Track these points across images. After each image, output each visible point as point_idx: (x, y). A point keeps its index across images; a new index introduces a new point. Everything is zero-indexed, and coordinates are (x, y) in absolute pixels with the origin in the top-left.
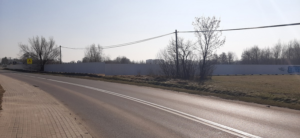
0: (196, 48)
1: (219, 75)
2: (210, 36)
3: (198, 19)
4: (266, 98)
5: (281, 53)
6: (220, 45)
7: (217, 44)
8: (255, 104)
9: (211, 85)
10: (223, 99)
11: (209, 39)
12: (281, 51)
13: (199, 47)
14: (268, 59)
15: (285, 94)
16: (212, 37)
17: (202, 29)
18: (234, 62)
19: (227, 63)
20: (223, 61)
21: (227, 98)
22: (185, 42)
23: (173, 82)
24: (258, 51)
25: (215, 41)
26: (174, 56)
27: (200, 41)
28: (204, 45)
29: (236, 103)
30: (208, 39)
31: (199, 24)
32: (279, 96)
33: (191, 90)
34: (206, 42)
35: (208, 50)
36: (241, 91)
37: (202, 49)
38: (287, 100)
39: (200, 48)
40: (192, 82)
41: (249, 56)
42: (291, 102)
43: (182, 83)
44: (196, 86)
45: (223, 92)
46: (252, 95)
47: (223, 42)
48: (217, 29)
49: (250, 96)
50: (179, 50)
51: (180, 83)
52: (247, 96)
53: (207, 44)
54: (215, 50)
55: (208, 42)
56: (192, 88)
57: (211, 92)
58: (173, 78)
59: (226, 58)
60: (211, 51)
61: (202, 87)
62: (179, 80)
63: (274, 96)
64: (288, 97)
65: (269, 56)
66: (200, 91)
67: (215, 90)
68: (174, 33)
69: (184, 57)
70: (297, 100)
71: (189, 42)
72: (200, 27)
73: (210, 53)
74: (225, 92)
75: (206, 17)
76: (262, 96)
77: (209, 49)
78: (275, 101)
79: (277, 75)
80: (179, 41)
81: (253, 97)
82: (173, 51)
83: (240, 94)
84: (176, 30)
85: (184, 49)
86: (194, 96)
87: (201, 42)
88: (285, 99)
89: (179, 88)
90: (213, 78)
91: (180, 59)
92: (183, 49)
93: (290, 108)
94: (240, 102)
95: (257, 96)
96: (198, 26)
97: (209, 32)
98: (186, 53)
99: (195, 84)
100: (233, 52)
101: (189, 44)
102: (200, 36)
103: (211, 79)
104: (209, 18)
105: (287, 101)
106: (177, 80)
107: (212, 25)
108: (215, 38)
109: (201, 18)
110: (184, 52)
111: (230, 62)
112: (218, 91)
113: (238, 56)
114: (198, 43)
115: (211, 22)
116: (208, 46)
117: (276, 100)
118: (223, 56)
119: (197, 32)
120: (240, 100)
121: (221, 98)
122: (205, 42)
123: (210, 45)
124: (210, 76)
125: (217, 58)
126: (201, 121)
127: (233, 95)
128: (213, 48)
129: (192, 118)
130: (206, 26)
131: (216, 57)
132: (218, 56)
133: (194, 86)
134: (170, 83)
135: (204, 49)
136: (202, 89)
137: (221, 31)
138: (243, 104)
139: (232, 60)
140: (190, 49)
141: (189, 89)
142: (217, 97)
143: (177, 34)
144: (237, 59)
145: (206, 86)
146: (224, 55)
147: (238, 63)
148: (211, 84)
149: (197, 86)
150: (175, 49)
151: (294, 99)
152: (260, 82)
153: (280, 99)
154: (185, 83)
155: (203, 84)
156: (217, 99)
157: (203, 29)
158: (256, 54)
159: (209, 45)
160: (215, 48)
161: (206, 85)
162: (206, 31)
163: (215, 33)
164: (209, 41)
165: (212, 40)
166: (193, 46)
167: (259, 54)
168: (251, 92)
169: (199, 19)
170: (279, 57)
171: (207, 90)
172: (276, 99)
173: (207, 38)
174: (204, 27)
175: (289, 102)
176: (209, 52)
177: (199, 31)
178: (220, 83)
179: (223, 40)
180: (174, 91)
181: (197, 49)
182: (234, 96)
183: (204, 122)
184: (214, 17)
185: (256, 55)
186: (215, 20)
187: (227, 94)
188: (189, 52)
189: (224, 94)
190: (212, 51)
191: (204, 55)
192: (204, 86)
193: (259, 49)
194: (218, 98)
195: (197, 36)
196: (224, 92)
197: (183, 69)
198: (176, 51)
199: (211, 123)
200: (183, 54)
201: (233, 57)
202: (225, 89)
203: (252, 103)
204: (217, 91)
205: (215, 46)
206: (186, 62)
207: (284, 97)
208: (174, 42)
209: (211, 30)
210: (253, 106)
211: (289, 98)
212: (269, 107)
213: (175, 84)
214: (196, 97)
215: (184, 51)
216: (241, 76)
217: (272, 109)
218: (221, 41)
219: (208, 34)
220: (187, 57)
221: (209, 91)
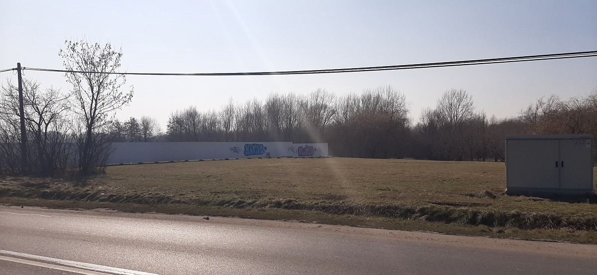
0: (70, 106)
1: (122, 164)
2: (101, 83)
3: (72, 45)
4: (206, 203)
5: (234, 122)
6: (121, 102)
7: (117, 101)
8: (185, 216)
9: (102, 186)
10: (124, 214)
11: (99, 89)
12: (235, 119)
13: (77, 105)
14: (214, 132)
15: (236, 193)
16: (105, 85)
17: (84, 67)
18: (155, 137)
19: (139, 139)
20: (133, 135)
21: (133, 211)
22: (42, 92)
23: (11, 183)
24: (197, 117)
25: (112, 93)
26: (14, 123)
27: (78, 93)
28: (88, 101)
29: (149, 218)
30: (96, 89)
31: (75, 55)
32: (227, 198)
33: (55, 200)
34: (93, 94)
35: (97, 113)
36: (162, 193)
37: (84, 108)
38: (240, 202)
39: (79, 107)
40: (59, 181)
41: (181, 127)
42: (246, 205)
43: (33, 185)
44: (66, 190)
45: (126, 199)
46: (183, 200)
47: (128, 97)
48: (116, 70)
49: (179, 202)
50: (28, 109)
51: (28, 185)
52: (173, 202)
53: (95, 100)
54: (113, 112)
55: (98, 95)
56: (59, 195)
57: (102, 201)
58: (10, 175)
59: (137, 129)
60: (103, 115)
61: (82, 190)
62: (26, 179)
63: (218, 197)
64: (241, 198)
65: (215, 126)
66: (77, 200)
67: (111, 196)
68: (13, 69)
69: (39, 125)
70: (254, 202)
71: (52, 93)
72: (78, 63)
73: (101, 117)
74: (130, 197)
75: (92, 43)
76: (199, 200)
77: (99, 110)
78: (219, 207)
79: (227, 159)
80: (26, 88)
81: (183, 202)
82: (11, 111)
83: (161, 200)
84: (19, 64)
85: (41, 108)
86: (61, 212)
87: (82, 94)
88: (236, 201)
89: (26, 197)
90: (108, 170)
91: (30, 131)
92: (37, 108)
93: (242, 217)
94: (156, 215)
95: (190, 199)
96: (72, 59)
97: (99, 74)
98: (46, 118)
99: (66, 186)
100: (152, 118)
101: (53, 97)
102: (79, 81)
103: (104, 172)
104: (97, 46)
105: (240, 205)
106: (23, 180)
107: (104, 60)
108: (111, 87)
109: (79, 44)
110: (40, 115)
111: (145, 137)
112: (117, 198)
113: (161, 126)
114: (73, 97)
115: (103, 56)
116: (96, 105)
117: (222, 206)
118: (132, 126)
119: (72, 72)
120: (158, 211)
121: (120, 210)
122: (89, 95)
123: (102, 102)
124: (102, 168)
125: (119, 128)
126: (69, 266)
127: (147, 202)
128: (108, 109)
129: (49, 262)
130: (91, 62)
131: (116, 127)
132: (122, 124)
133: (62, 189)
134: (3, 187)
135: (88, 110)
136: (82, 197)
137: (123, 74)
138: (162, 219)
139: (150, 134)
140: (55, 108)
141: (51, 199)
142: (112, 211)
143: (22, 72)
144: (160, 132)
145: (92, 188)
146: (133, 122)
147: (161, 139)
148: (103, 184)
149: (72, 189)
150: (17, 108)
151: (250, 201)
152: (199, 174)
153: (229, 202)
154: (42, 186)
155: (84, 185)
156: (110, 214)
157: (86, 67)
158: (194, 122)
159: (98, 101)
160: (112, 108)
161: (90, 186)
162: (91, 72)
163: (111, 77)
164: (98, 92)
165: (104, 92)
166: (62, 102)
167: (199, 122)
168: (181, 195)
169: (74, 44)
170: (231, 129)
171: (93, 198)
172: (222, 203)
173: (94, 88)
174: (86, 63)
175: (242, 207)
176: (99, 117)
177: (76, 70)
178: (122, 179)
179: (129, 93)
180: (9, 205)
181: (72, 108)
182: (147, 206)
183: (76, 267)
184: (108, 46)
185: (194, 124)
186: (111, 51)
187: (135, 202)
188: (53, 116)
189: (128, 202)
190: (105, 113)
191: (88, 122)
192: (88, 188)
193: (199, 113)
194: (115, 211)
195: (71, 80)
196: (129, 199)
197: (38, 153)
198: (19, 112)
199: (91, 269)
200: (37, 119)
201: (152, 127)
202: (131, 192)
203: (181, 216)
204: (114, 197)
205: (113, 104)
206: (46, 138)
207: (235, 198)
208: (15, 90)
209: (104, 71)
210: (180, 220)
211: (243, 200)
212: (208, 219)
213: (16, 189)
214: (64, 214)
215: (41, 111)
216: (165, 165)
217: (213, 222)
218: (124, 95)
219: (97, 78)
220: (47, 125)
221: (97, 198)
